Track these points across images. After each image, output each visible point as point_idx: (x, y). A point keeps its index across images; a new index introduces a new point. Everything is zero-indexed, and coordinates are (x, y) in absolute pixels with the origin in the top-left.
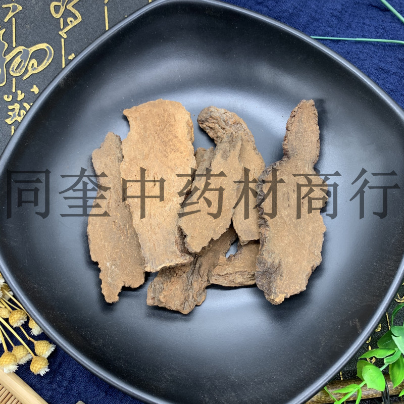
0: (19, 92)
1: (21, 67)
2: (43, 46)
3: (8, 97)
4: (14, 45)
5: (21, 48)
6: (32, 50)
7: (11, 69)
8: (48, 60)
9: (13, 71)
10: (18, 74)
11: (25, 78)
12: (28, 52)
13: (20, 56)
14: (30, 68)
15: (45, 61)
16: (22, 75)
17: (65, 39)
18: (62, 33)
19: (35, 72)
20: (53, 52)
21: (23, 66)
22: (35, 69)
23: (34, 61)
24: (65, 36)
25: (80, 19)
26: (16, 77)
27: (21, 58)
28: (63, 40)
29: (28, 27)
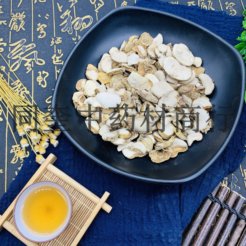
0: (79, 36)
1: (79, 26)
2: (88, 16)
3: (74, 39)
4: (75, 17)
5: (78, 18)
6: (83, 18)
7: (74, 27)
8: (91, 22)
9: (75, 28)
10: (78, 29)
11: (81, 30)
12: (81, 20)
13: (78, 21)
14: (83, 26)
15: (89, 23)
16: (80, 30)
17: (97, 13)
18: (96, 11)
19: (85, 28)
20: (92, 19)
21: (80, 26)
22: (85, 26)
23: (84, 23)
24: (97, 12)
25: (103, 4)
26: (77, 30)
27: (79, 22)
28: (96, 13)
29: (81, 9)
